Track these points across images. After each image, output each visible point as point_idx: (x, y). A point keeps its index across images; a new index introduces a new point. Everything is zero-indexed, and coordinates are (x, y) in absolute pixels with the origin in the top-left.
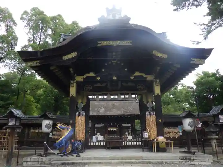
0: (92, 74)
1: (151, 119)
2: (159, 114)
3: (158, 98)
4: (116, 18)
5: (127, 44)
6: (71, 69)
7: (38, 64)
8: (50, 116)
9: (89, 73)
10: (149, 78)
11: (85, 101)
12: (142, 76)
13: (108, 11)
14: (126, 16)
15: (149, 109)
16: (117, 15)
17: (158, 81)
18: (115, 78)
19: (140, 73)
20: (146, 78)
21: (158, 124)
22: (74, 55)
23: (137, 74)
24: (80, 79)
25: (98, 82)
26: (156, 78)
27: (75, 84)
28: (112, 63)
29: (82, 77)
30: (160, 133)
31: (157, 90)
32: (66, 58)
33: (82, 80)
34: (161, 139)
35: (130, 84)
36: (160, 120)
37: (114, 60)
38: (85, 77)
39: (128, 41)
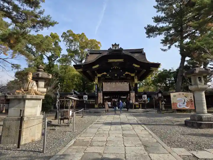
0: (105, 73)
1: (133, 94)
2: (136, 92)
3: (136, 84)
4: (116, 49)
5: (122, 61)
6: (96, 72)
7: (82, 70)
8: (87, 93)
9: (104, 73)
10: (133, 75)
11: (101, 85)
12: (129, 74)
13: (113, 45)
14: (121, 48)
15: (132, 90)
16: (117, 48)
17: (136, 77)
18: (116, 75)
19: (128, 72)
20: (131, 75)
21: (136, 96)
22: (97, 66)
23: (127, 73)
24: (99, 75)
25: (108, 76)
26: (135, 75)
27: (97, 78)
28: (115, 68)
29: (101, 75)
30: (136, 101)
31: (136, 81)
32: (94, 67)
33: (100, 76)
34: (137, 103)
35: (123, 77)
36: (137, 95)
37: (115, 66)
38: (102, 74)
39: (122, 59)
